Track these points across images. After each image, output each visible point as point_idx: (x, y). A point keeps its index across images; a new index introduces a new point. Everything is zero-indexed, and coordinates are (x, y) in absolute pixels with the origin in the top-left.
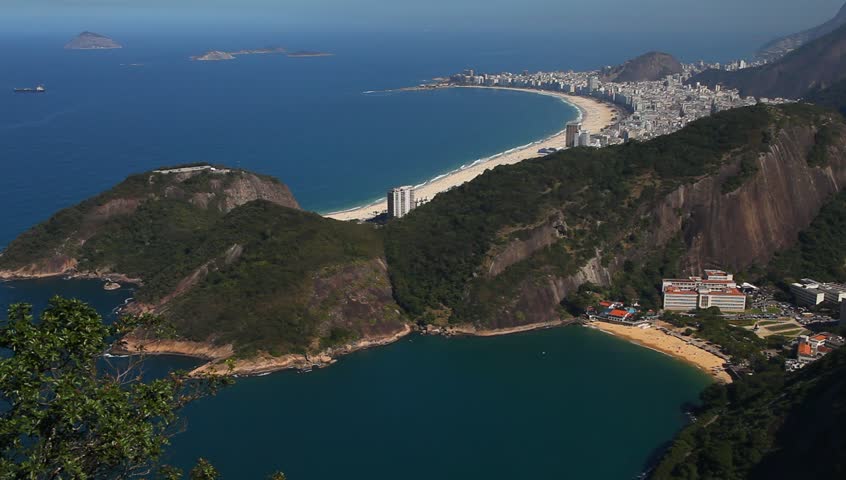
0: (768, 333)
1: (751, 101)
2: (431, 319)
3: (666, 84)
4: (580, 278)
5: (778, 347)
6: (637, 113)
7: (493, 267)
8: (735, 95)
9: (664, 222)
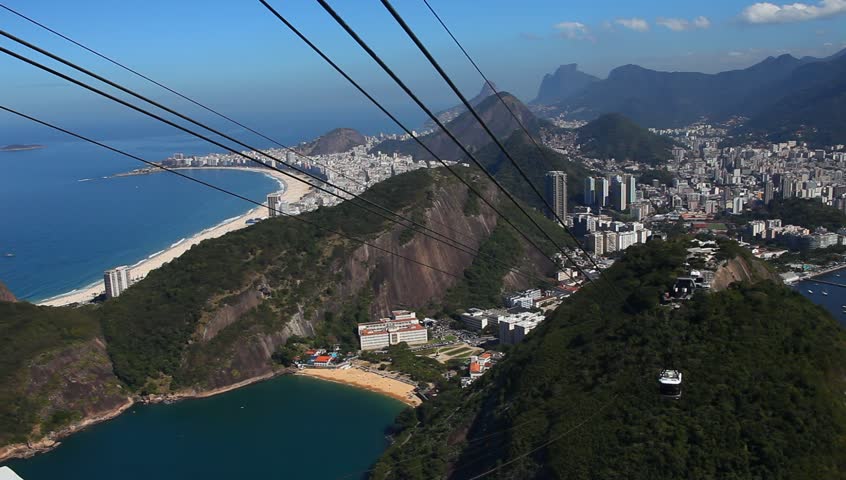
0: (448, 358)
1: (422, 164)
2: (153, 389)
3: (353, 154)
4: (286, 333)
5: (455, 368)
7: (206, 333)
8: (410, 160)
9: (354, 275)
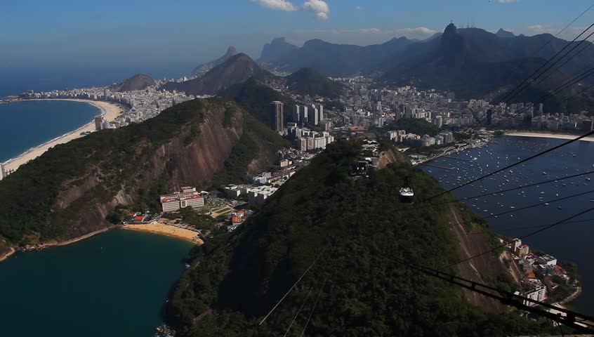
0: (218, 214)
1: (192, 98)
2: (28, 242)
3: (147, 91)
4: (115, 203)
5: (223, 221)
6: (133, 108)
7: (63, 204)
8: (183, 95)
9: (156, 165)
